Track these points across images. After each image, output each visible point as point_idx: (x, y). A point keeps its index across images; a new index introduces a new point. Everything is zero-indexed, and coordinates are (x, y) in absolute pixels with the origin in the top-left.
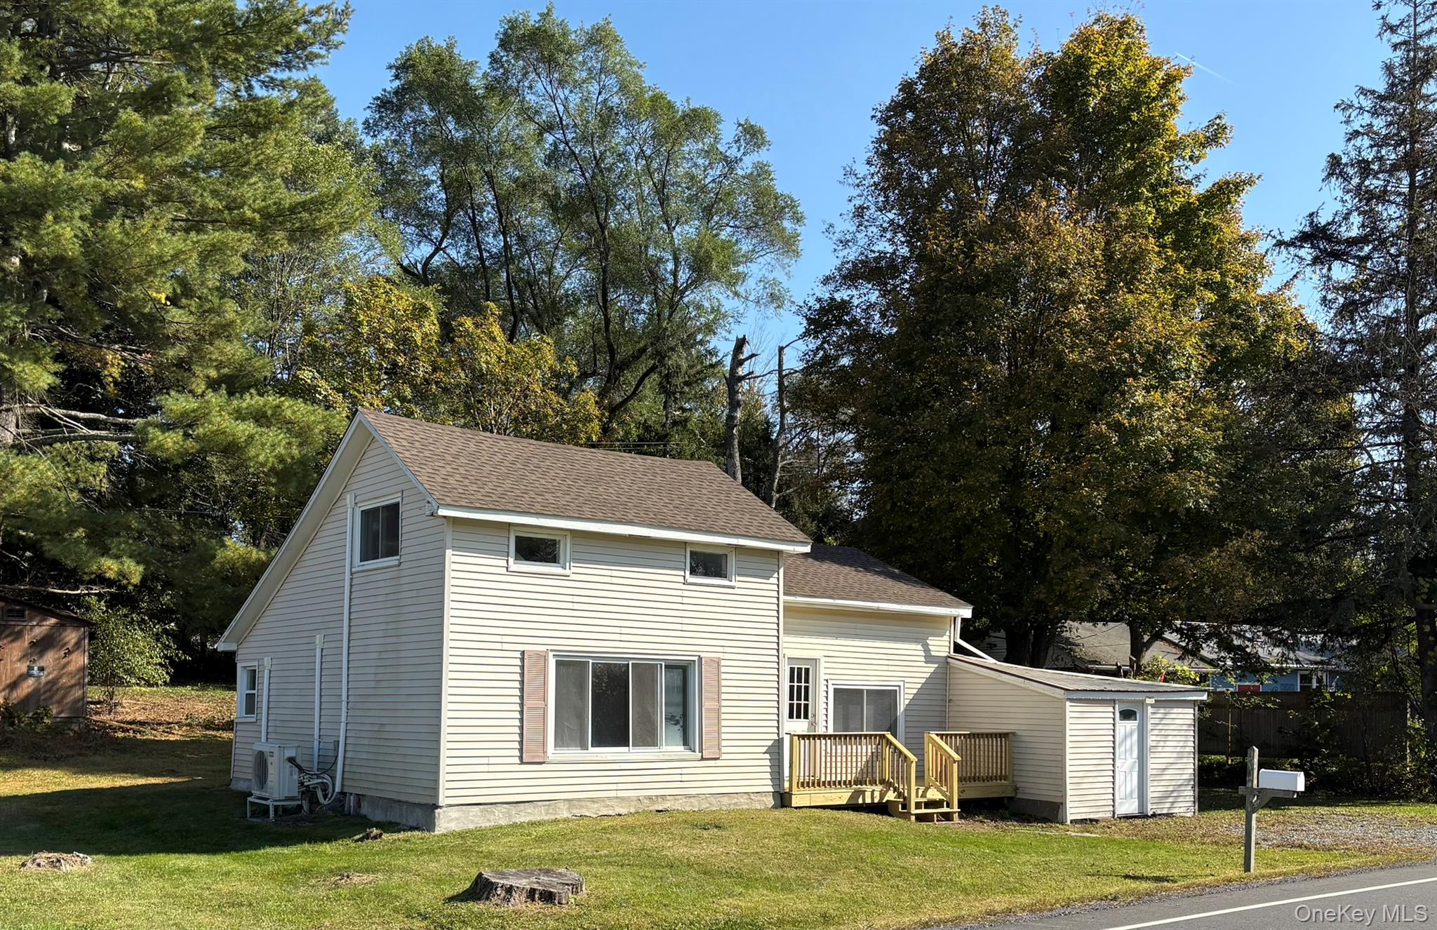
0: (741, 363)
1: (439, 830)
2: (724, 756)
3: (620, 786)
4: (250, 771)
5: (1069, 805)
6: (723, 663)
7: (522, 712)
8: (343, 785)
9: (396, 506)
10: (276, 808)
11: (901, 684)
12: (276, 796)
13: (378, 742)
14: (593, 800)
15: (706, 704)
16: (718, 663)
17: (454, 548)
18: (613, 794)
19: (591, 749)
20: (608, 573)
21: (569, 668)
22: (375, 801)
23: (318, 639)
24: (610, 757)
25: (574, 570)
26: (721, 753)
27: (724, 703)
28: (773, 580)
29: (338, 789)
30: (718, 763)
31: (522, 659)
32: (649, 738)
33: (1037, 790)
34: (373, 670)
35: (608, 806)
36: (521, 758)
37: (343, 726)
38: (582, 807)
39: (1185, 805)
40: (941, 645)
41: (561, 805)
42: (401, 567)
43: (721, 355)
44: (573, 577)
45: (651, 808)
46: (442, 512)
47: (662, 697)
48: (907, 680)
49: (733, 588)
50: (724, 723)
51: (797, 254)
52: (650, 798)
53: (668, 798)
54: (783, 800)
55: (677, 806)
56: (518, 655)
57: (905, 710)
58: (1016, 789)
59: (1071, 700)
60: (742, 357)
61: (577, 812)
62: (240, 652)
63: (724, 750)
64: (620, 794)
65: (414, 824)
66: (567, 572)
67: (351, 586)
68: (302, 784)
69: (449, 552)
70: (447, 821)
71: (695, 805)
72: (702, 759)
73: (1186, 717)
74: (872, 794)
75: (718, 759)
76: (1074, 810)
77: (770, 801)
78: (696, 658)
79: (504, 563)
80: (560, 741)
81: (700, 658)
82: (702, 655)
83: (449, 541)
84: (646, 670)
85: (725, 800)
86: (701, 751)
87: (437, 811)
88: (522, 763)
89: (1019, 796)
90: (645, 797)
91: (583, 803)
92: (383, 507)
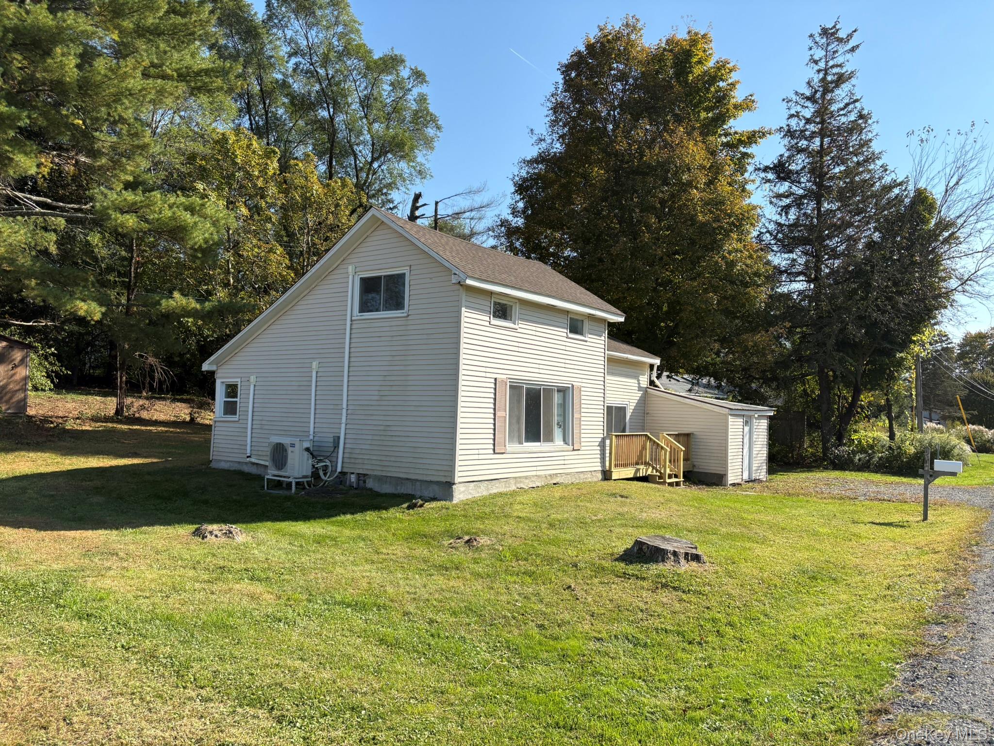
0: (417, 208)
1: (456, 501)
2: (583, 448)
3: (539, 468)
4: (268, 458)
5: (729, 475)
6: (583, 389)
7: (495, 419)
8: (342, 467)
9: (402, 276)
10: (297, 483)
11: (628, 403)
12: (296, 475)
13: (383, 438)
14: (526, 478)
15: (576, 416)
16: (580, 389)
17: (467, 307)
18: (534, 473)
19: (525, 444)
20: (534, 328)
21: (515, 388)
22: (380, 479)
23: (315, 365)
24: (535, 450)
25: (520, 326)
26: (581, 446)
27: (583, 414)
28: (603, 338)
29: (339, 470)
30: (579, 452)
31: (495, 384)
32: (549, 438)
33: (709, 466)
34: (377, 388)
35: (533, 481)
36: (494, 450)
37: (343, 426)
38: (521, 482)
39: (763, 475)
40: (644, 381)
41: (512, 482)
42: (410, 318)
43: (396, 203)
44: (519, 330)
45: (551, 482)
46: (469, 282)
47: (556, 411)
48: (630, 401)
49: (586, 341)
50: (583, 427)
51: (432, 148)
52: (550, 475)
53: (559, 475)
54: (607, 475)
55: (562, 480)
56: (493, 381)
57: (629, 419)
58: (694, 466)
59: (731, 415)
60: (418, 205)
61: (519, 486)
62: (219, 371)
63: (582, 444)
64: (539, 473)
65: (431, 495)
66: (516, 327)
67: (351, 329)
68: (313, 466)
69: (463, 309)
70: (461, 494)
71: (569, 479)
72: (574, 450)
73: (764, 424)
74: (643, 471)
75: (580, 450)
76: (731, 478)
77: (600, 476)
78: (571, 386)
79: (487, 319)
80: (511, 440)
81: (573, 386)
82: (574, 383)
83: (464, 303)
84: (549, 391)
85: (582, 476)
86: (573, 445)
87: (454, 487)
88: (495, 453)
89: (695, 470)
90: (548, 475)
91: (521, 480)
92: (385, 276)
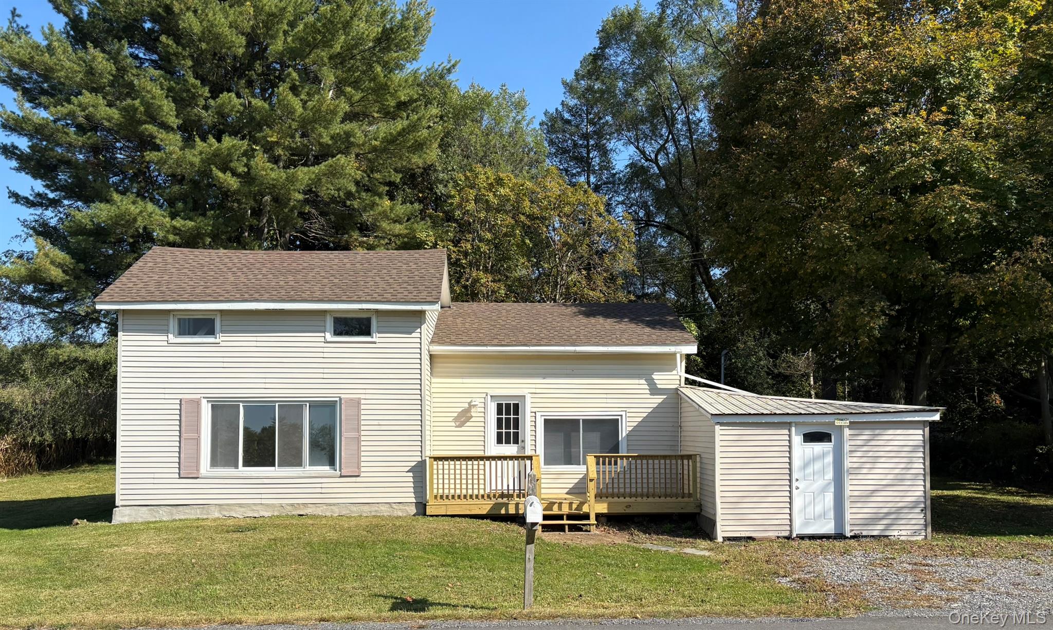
1: (116, 521)
2: (364, 474)
5: (720, 522)
6: (363, 402)
7: (179, 442)
11: (623, 413)
14: (240, 505)
15: (346, 435)
16: (358, 403)
17: (123, 331)
18: (259, 501)
19: (242, 468)
20: (255, 339)
21: (222, 409)
24: (261, 474)
25: (223, 339)
26: (360, 472)
27: (363, 433)
28: (415, 334)
30: (358, 479)
31: (180, 405)
32: (293, 460)
33: (707, 507)
35: (253, 510)
36: (179, 473)
38: (231, 510)
39: (909, 527)
40: (669, 379)
41: (213, 508)
44: (222, 344)
45: (293, 513)
47: (306, 429)
48: (628, 410)
49: (375, 343)
50: (363, 448)
52: (292, 505)
53: (310, 505)
54: (422, 507)
55: (319, 511)
56: (178, 402)
57: (627, 435)
58: (700, 506)
61: (227, 514)
63: (363, 469)
64: (264, 501)
66: (217, 341)
69: (119, 334)
70: (120, 516)
71: (336, 512)
72: (341, 476)
75: (358, 476)
77: (411, 510)
78: (338, 399)
79: (165, 338)
80: (215, 462)
81: (340, 399)
82: (343, 396)
83: (120, 326)
84: (292, 409)
85: (366, 508)
86: (341, 469)
87: (114, 509)
88: (180, 477)
89: (702, 512)
90: (287, 504)
91: (231, 507)
